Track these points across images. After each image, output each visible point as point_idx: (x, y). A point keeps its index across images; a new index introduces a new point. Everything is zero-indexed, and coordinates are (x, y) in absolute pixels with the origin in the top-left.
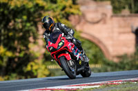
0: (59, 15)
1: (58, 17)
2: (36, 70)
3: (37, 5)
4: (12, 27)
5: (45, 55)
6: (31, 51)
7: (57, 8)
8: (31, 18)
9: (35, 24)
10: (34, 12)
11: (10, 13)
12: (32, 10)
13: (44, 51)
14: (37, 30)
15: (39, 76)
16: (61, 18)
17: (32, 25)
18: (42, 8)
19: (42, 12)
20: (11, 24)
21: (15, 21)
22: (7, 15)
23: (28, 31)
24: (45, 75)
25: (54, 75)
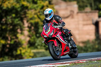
0: (39, 12)
1: (39, 14)
2: (24, 53)
3: (23, 5)
5: (29, 41)
6: (19, 39)
8: (18, 15)
9: (22, 20)
10: (21, 11)
12: (19, 9)
13: (28, 39)
14: (24, 24)
16: (40, 15)
17: (19, 20)
18: (27, 8)
19: (26, 10)
20: (4, 20)
24: (30, 56)
25: (36, 57)
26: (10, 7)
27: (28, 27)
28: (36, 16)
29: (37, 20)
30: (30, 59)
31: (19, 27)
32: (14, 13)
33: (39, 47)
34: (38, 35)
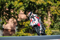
2: (47, 32)
3: (48, 3)
4: (37, 12)
7: (56, 5)
8: (45, 9)
11: (36, 6)
12: (46, 6)
15: (48, 34)
16: (58, 10)
17: (45, 12)
19: (50, 6)
20: (36, 11)
21: (38, 10)
22: (35, 7)
23: (44, 15)
24: (50, 34)
25: (54, 34)
26: (40, 4)
27: (50, 16)
30: (50, 35)
32: (42, 8)
33: (56, 29)
34: (56, 22)
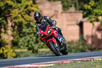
0: (23, 12)
1: (22, 13)
5: (12, 41)
6: (2, 38)
9: (6, 19)
10: (5, 10)
13: (12, 38)
14: (7, 23)
18: (11, 6)
28: (20, 16)
29: (21, 19)
31: (3, 26)
